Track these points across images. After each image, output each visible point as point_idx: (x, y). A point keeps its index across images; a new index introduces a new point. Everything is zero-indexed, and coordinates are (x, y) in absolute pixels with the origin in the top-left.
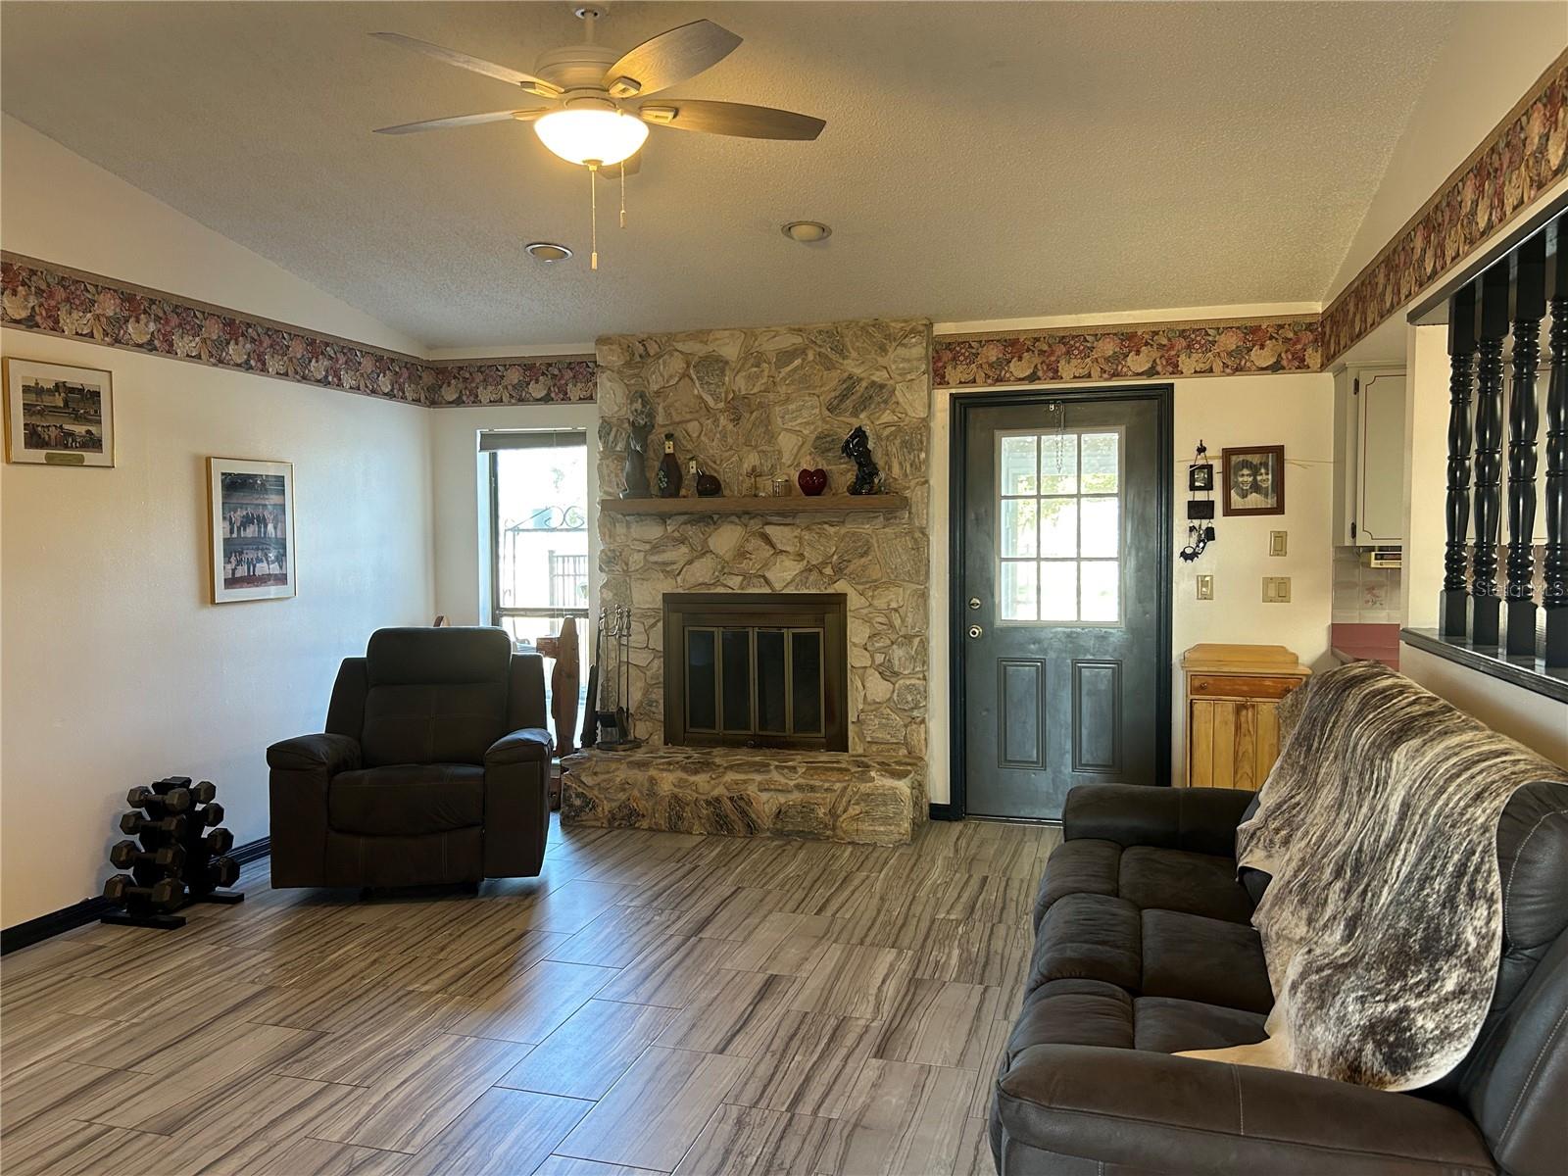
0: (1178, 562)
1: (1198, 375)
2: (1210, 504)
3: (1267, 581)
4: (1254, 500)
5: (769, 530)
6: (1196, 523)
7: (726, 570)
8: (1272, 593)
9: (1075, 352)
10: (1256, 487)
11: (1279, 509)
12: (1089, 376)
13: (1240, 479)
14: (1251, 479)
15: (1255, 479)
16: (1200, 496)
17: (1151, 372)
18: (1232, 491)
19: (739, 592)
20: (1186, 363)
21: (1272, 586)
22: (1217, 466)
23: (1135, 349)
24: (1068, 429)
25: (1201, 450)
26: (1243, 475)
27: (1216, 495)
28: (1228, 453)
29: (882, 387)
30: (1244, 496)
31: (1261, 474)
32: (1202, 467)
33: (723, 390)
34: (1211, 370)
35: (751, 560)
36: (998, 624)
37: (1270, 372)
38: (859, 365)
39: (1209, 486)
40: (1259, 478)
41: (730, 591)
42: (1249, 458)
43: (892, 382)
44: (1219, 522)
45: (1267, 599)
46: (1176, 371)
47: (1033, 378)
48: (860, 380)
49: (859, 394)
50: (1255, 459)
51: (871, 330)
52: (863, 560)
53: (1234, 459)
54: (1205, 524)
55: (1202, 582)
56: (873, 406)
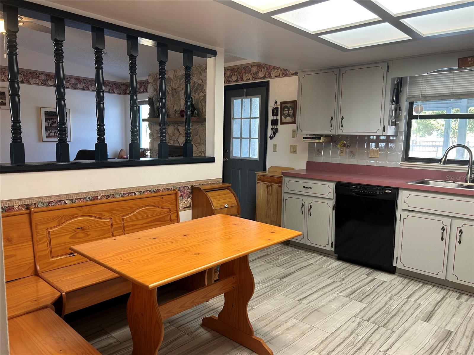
0: (269, 139)
1: (276, 77)
2: (277, 120)
3: (291, 146)
4: (289, 119)
5: (179, 127)
6: (273, 126)
7: (170, 139)
8: (292, 150)
9: (247, 72)
10: (289, 115)
11: (294, 122)
12: (250, 79)
13: (285, 112)
14: (287, 112)
15: (288, 112)
16: (275, 118)
17: (264, 77)
18: (283, 116)
19: (173, 145)
20: (273, 74)
21: (292, 148)
22: (279, 107)
23: (261, 70)
24: (248, 97)
25: (276, 102)
26: (285, 111)
27: (279, 118)
28: (282, 103)
29: (200, 85)
30: (286, 118)
31: (290, 110)
32: (275, 108)
33: (170, 87)
34: (279, 76)
35: (175, 136)
36: (231, 157)
37: (294, 75)
38: (196, 79)
39: (277, 115)
40: (290, 112)
41: (171, 145)
42: (287, 105)
43: (203, 83)
44: (280, 127)
45: (291, 152)
46: (270, 77)
47: (237, 81)
48: (196, 83)
49: (195, 87)
50: (289, 105)
51: (198, 68)
52: (196, 137)
53: (283, 105)
54: (276, 127)
55: (275, 146)
56: (198, 91)
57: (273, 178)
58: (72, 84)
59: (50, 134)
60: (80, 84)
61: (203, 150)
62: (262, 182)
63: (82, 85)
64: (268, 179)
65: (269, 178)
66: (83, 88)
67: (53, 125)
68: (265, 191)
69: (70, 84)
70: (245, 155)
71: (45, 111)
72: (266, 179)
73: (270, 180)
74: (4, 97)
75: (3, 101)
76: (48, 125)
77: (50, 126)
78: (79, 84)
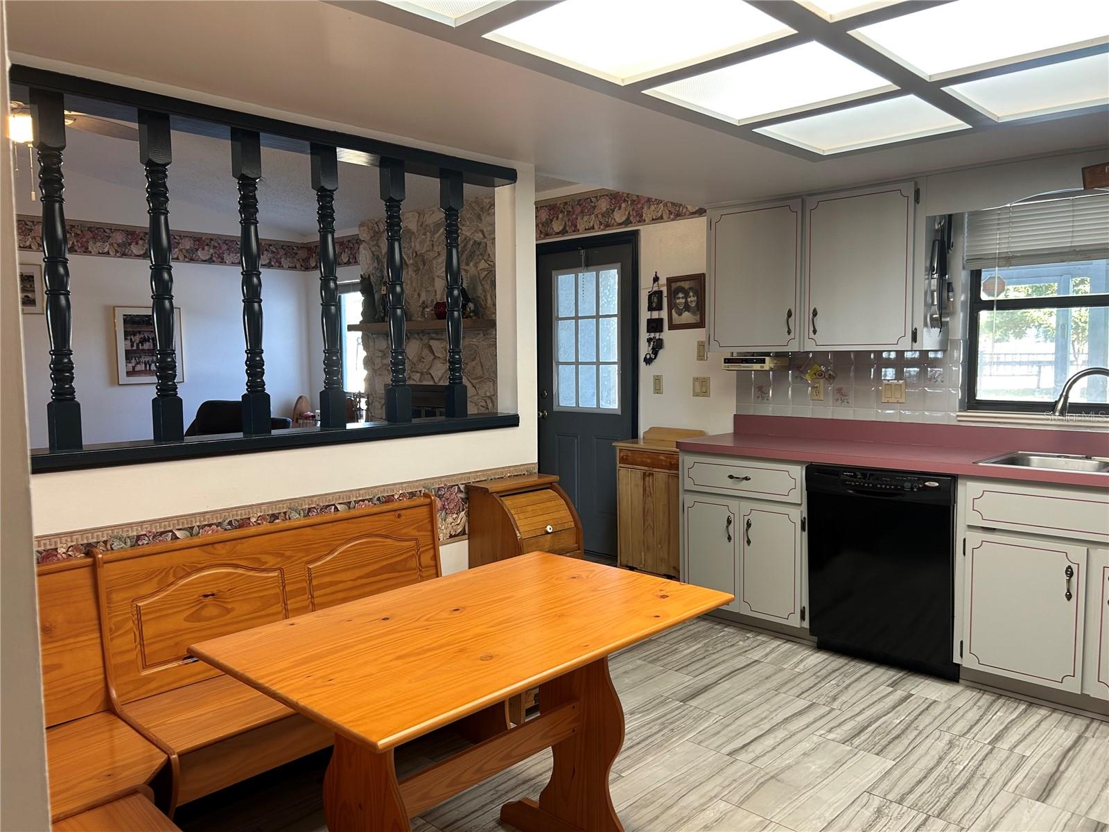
0: (642, 364)
1: (655, 221)
2: (660, 321)
3: (696, 379)
4: (687, 317)
5: (432, 343)
6: (652, 335)
7: (413, 369)
8: (698, 390)
9: (586, 211)
10: (687, 307)
12: (593, 228)
13: (678, 301)
14: (684, 301)
15: (686, 300)
16: (655, 315)
17: (627, 222)
18: (673, 311)
19: (419, 383)
20: (648, 214)
21: (697, 383)
22: (664, 289)
23: (618, 205)
24: (590, 268)
25: (656, 279)
26: (679, 298)
27: (664, 314)
28: (670, 281)
29: (479, 244)
30: (680, 314)
31: (690, 297)
32: (655, 292)
33: (410, 251)
34: (661, 217)
35: (423, 362)
36: (555, 408)
37: (697, 215)
38: (469, 230)
39: (660, 308)
40: (689, 300)
41: (415, 383)
42: (682, 284)
43: (485, 240)
44: (667, 335)
45: (696, 395)
46: (641, 221)
47: (564, 232)
48: (470, 239)
49: (469, 250)
50: (686, 285)
51: (473, 205)
52: (474, 363)
54: (657, 335)
55: (658, 380)
56: (476, 258)
57: (655, 457)
58: (184, 251)
59: (135, 366)
60: (203, 249)
61: (488, 394)
62: (631, 466)
63: (208, 251)
64: (644, 459)
65: (645, 456)
66: (211, 258)
67: (142, 345)
68: (637, 486)
69: (181, 250)
70: (588, 403)
71: (124, 315)
72: (639, 459)
73: (649, 461)
74: (31, 286)
75: (30, 295)
76: (132, 346)
77: (135, 348)
78: (200, 249)
